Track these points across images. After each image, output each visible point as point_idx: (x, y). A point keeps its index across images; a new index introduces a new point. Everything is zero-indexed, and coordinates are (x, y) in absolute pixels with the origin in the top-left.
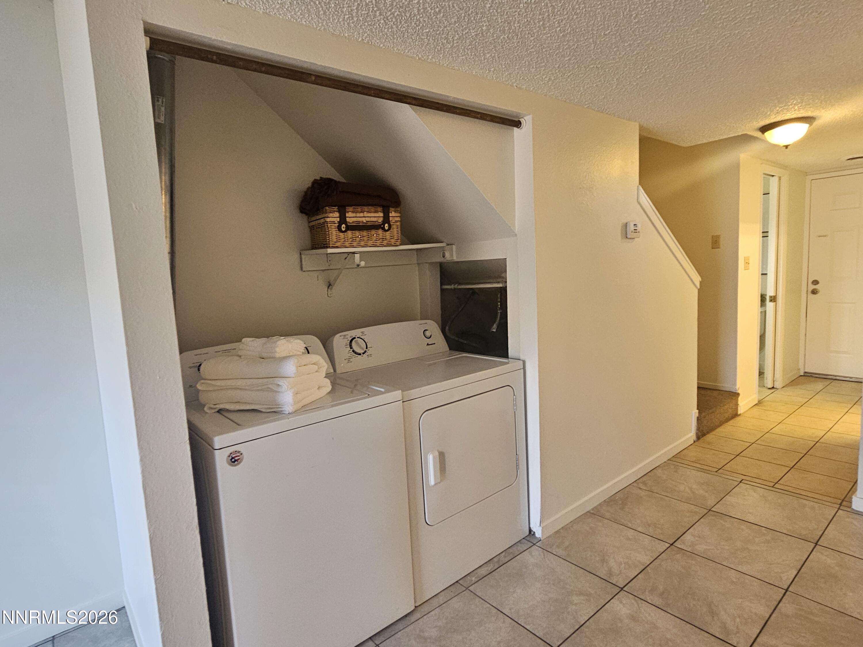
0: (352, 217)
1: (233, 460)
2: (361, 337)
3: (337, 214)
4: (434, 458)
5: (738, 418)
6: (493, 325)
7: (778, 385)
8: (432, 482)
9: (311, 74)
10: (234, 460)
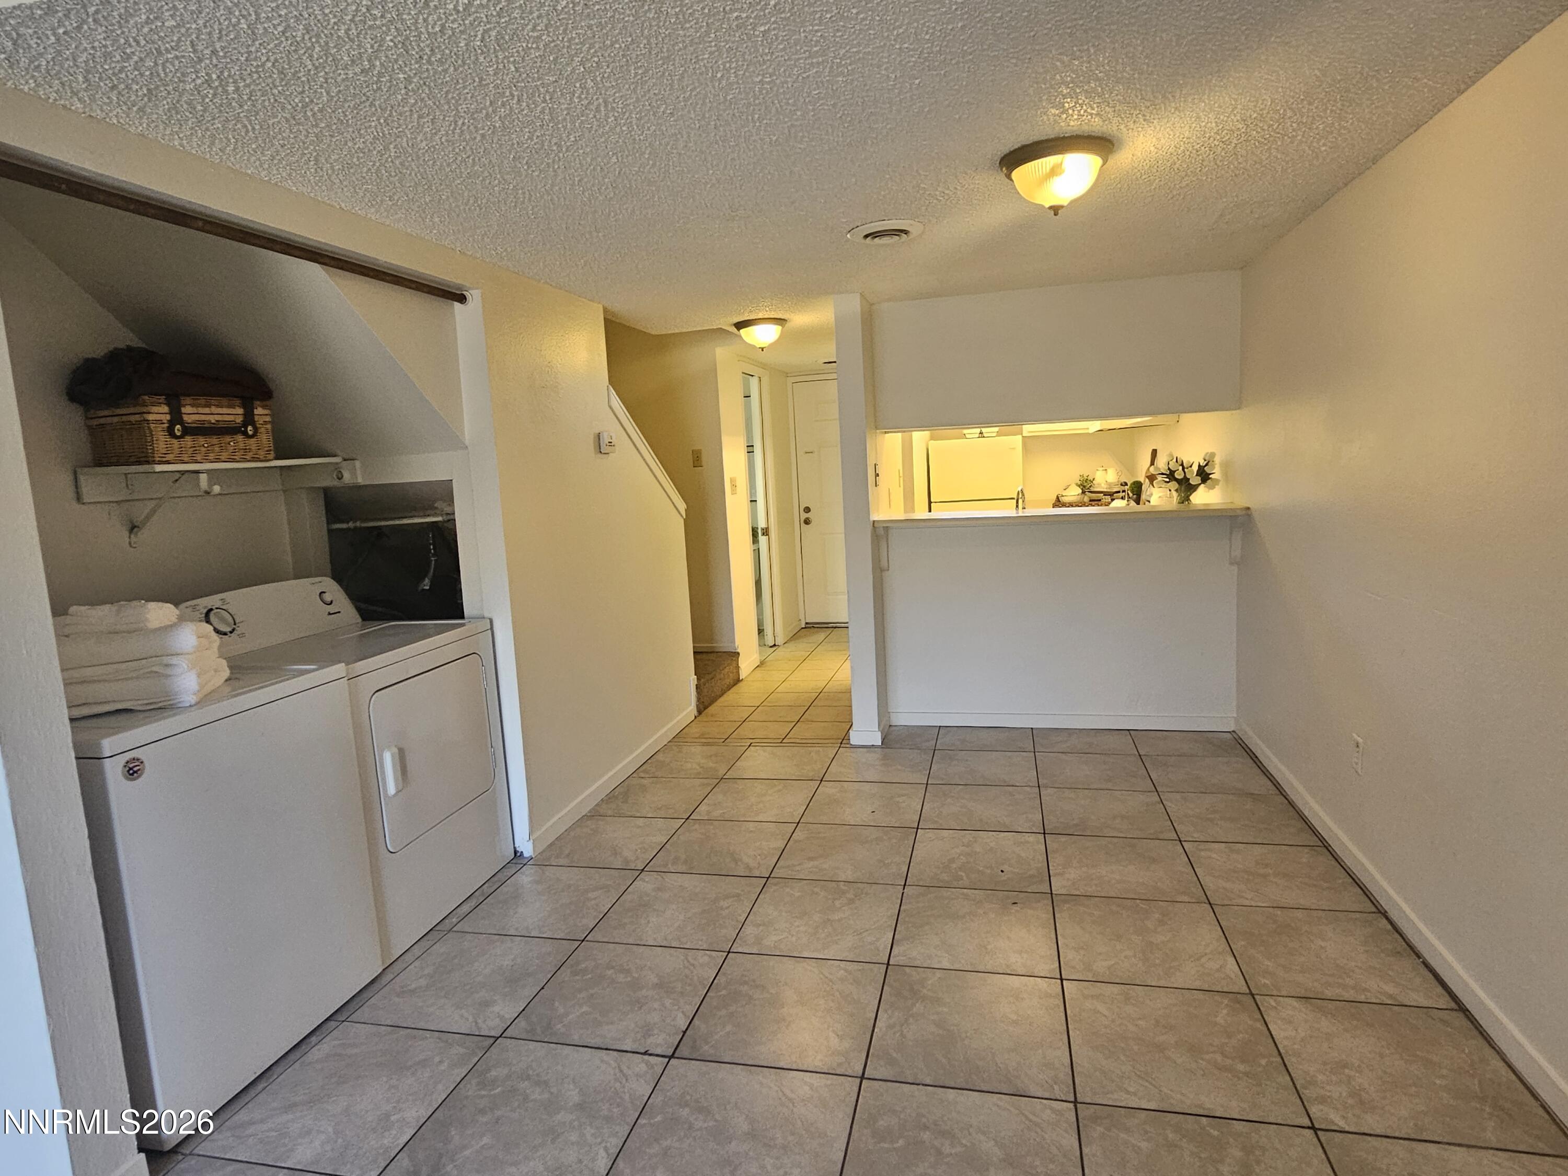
0: (191, 413)
1: (131, 772)
2: (221, 607)
3: (165, 409)
4: (393, 756)
5: (740, 684)
6: (424, 579)
7: (780, 641)
8: (392, 789)
9: (196, 218)
10: (133, 771)
